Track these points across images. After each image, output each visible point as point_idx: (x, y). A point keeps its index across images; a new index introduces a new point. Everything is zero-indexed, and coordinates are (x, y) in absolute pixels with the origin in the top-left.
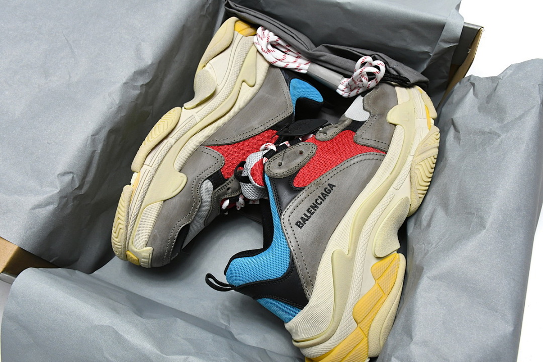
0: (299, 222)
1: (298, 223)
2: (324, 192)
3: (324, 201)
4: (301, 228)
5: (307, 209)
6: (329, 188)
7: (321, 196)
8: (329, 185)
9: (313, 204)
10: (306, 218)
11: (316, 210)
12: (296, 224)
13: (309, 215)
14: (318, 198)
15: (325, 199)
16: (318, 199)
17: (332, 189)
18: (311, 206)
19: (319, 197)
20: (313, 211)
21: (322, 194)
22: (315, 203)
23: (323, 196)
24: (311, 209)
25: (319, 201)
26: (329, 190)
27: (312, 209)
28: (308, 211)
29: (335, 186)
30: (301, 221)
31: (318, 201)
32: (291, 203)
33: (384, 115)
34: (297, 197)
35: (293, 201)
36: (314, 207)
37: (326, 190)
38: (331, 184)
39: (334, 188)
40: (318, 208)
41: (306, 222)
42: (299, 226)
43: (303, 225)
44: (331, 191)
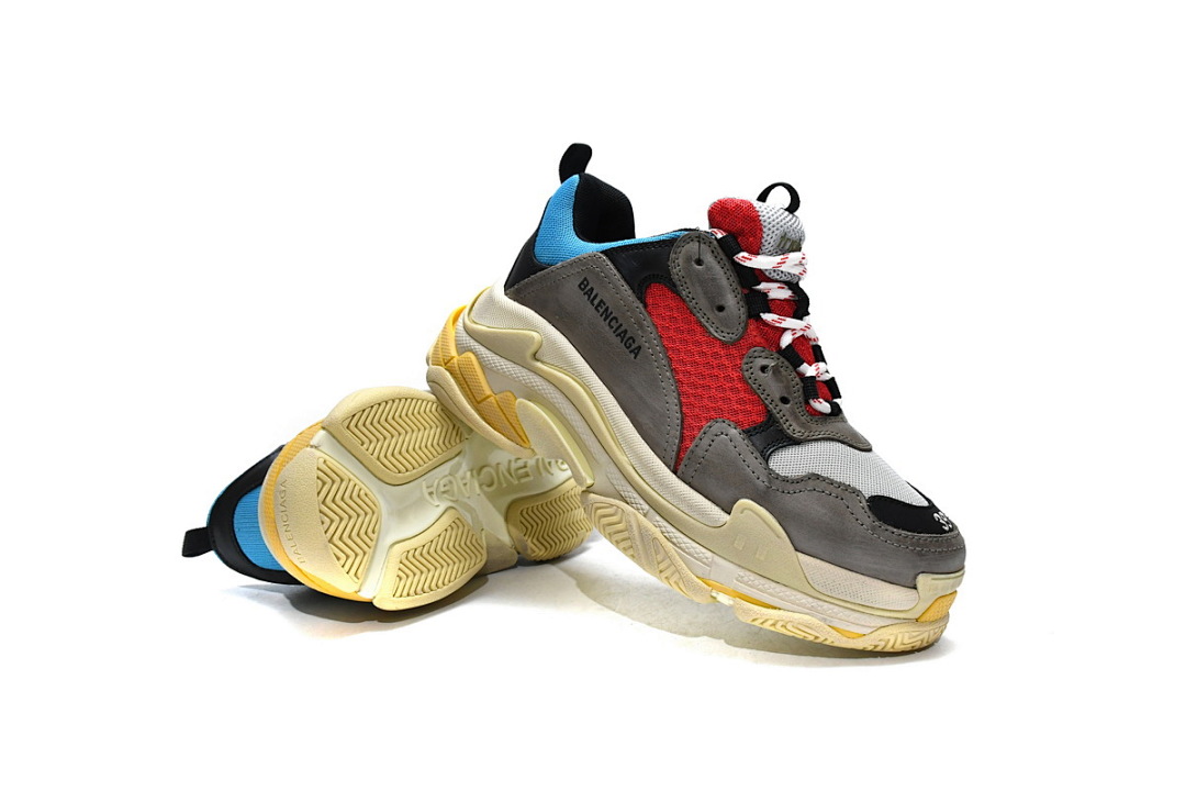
0: (588, 284)
1: (585, 283)
2: (627, 336)
3: (615, 332)
4: (580, 286)
5: (605, 301)
6: (633, 347)
7: (622, 329)
8: (639, 348)
9: (611, 313)
10: (592, 297)
11: (602, 316)
12: (585, 279)
13: (596, 302)
14: (620, 322)
15: (617, 336)
16: (617, 322)
17: (630, 352)
18: (607, 309)
19: (621, 325)
20: (601, 311)
21: (626, 331)
22: (612, 316)
23: (622, 332)
24: (604, 307)
25: (614, 323)
26: (631, 345)
27: (603, 309)
28: (602, 302)
29: (635, 358)
30: (589, 287)
31: (614, 321)
32: (615, 271)
33: (761, 499)
34: (624, 283)
35: (618, 276)
36: (607, 314)
37: (631, 341)
38: (641, 352)
39: (633, 355)
40: (605, 320)
41: (586, 297)
42: (582, 283)
43: (583, 290)
44: (628, 348)
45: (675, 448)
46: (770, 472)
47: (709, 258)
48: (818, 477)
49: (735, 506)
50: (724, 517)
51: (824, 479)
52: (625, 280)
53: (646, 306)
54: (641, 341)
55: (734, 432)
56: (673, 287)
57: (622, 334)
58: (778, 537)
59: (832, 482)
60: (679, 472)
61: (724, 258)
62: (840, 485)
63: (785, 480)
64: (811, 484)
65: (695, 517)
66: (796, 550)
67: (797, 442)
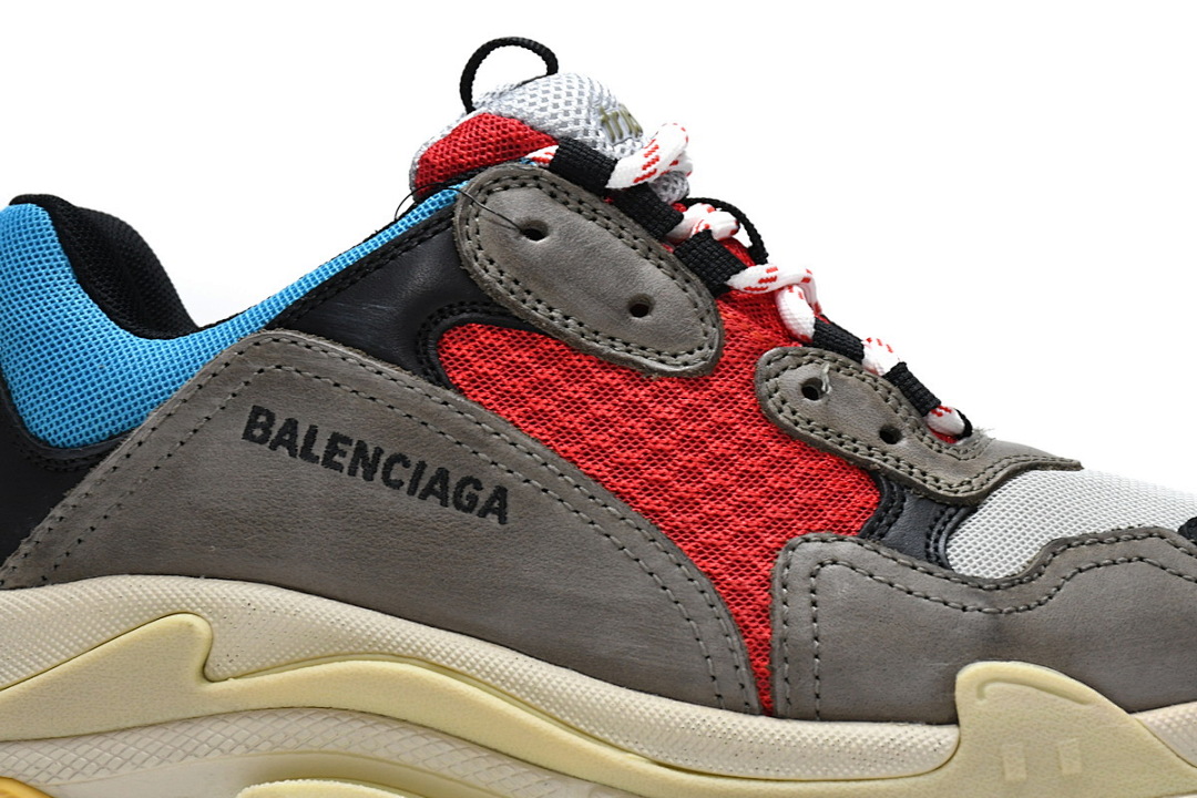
0: (271, 417)
1: (262, 419)
2: (453, 482)
3: (411, 492)
4: (248, 435)
5: (344, 432)
6: (483, 497)
7: (430, 472)
8: (501, 493)
9: (379, 452)
10: (300, 442)
11: (352, 473)
12: (257, 411)
13: (319, 449)
14: (414, 461)
15: (423, 497)
16: (407, 465)
17: (483, 514)
18: (361, 448)
19: (422, 465)
20: (346, 462)
21: (443, 475)
22: (383, 459)
23: (433, 481)
24: (350, 449)
25: (398, 472)
26: (473, 499)
27: (350, 454)
28: (336, 439)
29: (503, 520)
30: (279, 423)
31: (398, 466)
32: (341, 349)
33: (999, 645)
34: (379, 365)
35: (354, 356)
36: (366, 462)
37: (469, 489)
38: (510, 500)
39: (493, 519)
40: (368, 477)
41: (283, 451)
42: (252, 424)
43: (262, 441)
44: (469, 509)
45: (740, 658)
46: (974, 584)
47: (554, 214)
48: (1067, 543)
49: (958, 694)
50: (947, 734)
51: (1082, 540)
52: (378, 357)
53: (461, 392)
54: (493, 476)
55: (846, 548)
56: (503, 318)
57: (435, 486)
58: (1082, 702)
59: (1098, 540)
60: (780, 706)
61: (586, 196)
62: (1116, 536)
63: (1013, 582)
64: (1064, 562)
65: (883, 773)
66: (1130, 711)
67: (971, 506)
